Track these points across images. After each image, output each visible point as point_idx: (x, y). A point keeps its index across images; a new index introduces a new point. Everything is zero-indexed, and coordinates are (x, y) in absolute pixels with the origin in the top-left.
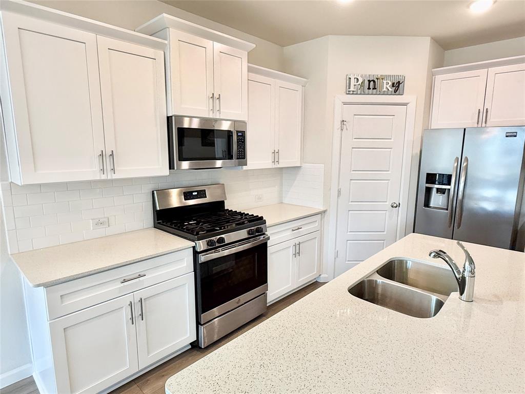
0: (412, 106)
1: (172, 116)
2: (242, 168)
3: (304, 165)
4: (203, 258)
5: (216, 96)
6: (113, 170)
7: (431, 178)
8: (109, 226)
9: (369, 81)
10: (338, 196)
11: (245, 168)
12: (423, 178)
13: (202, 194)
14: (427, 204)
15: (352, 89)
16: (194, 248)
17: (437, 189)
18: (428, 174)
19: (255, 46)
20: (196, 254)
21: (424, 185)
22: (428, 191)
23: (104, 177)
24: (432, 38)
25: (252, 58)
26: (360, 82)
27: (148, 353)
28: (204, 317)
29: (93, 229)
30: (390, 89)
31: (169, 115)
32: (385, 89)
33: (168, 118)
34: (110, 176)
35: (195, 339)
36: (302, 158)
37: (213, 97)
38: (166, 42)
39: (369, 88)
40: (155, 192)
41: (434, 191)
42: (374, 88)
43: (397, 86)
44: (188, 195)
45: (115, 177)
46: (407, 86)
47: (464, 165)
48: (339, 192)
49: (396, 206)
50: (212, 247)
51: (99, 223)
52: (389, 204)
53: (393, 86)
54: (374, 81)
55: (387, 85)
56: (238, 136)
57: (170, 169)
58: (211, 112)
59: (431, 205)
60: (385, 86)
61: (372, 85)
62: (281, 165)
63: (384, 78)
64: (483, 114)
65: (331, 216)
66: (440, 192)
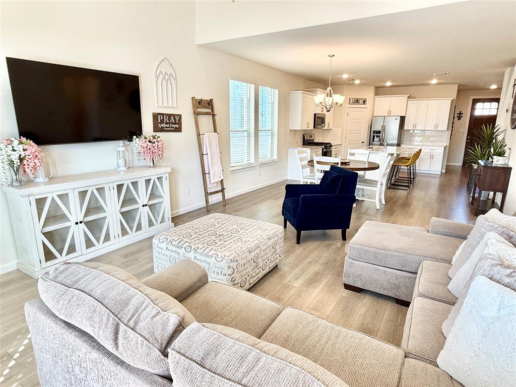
0: (369, 108)
1: (316, 114)
3: (333, 128)
7: (375, 132)
8: (298, 144)
12: (372, 133)
13: (312, 136)
14: (373, 141)
15: (351, 103)
20: (323, 149)
21: (372, 135)
22: (374, 136)
24: (375, 87)
26: (353, 100)
31: (314, 113)
36: (333, 126)
39: (356, 103)
40: (305, 134)
42: (358, 103)
43: (364, 102)
46: (367, 101)
47: (384, 128)
48: (346, 138)
49: (363, 142)
52: (361, 142)
55: (361, 102)
56: (324, 118)
57: (314, 128)
58: (321, 112)
59: (375, 141)
61: (357, 101)
63: (361, 99)
64: (389, 112)
65: (343, 146)
66: (377, 136)
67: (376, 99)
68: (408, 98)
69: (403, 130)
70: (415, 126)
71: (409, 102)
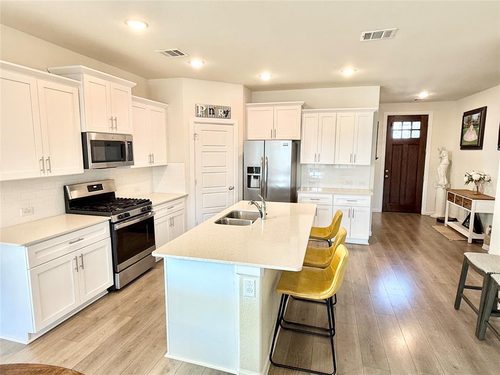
0: (236, 126)
1: (86, 133)
2: (130, 167)
3: (169, 164)
4: (117, 227)
5: (114, 118)
6: (49, 170)
7: (250, 170)
8: (33, 214)
9: (210, 109)
10: (195, 184)
11: (132, 167)
12: (246, 170)
13: (100, 187)
14: (249, 186)
15: (199, 114)
16: (110, 220)
17: (254, 176)
18: (248, 168)
19: (136, 84)
20: (112, 224)
21: (246, 174)
22: (249, 177)
23: (43, 175)
24: (244, 85)
25: (134, 92)
26: (204, 110)
27: (86, 293)
28: (120, 267)
29: (23, 216)
30: (223, 115)
31: (83, 132)
32: (220, 115)
33: (82, 133)
34: (47, 174)
35: (113, 284)
36: (168, 160)
37: (112, 119)
38: (80, 82)
39: (210, 114)
40: (67, 187)
41: (252, 177)
42: (213, 114)
43: (227, 113)
44: (91, 188)
45: (50, 175)
46: (233, 113)
47: (266, 161)
48: (196, 181)
49: (231, 189)
50: (122, 219)
51: (27, 211)
52: (227, 187)
53: (224, 113)
54: (213, 109)
55: (220, 112)
56: (128, 145)
57: (84, 168)
58: (111, 129)
59: (251, 186)
60: (220, 113)
61: (211, 111)
62: (155, 165)
63: (219, 107)
64: (273, 133)
65: (191, 198)
66: (256, 177)
67: (249, 109)
68: (303, 107)
69: (298, 165)
70: (317, 157)
71: (305, 115)
